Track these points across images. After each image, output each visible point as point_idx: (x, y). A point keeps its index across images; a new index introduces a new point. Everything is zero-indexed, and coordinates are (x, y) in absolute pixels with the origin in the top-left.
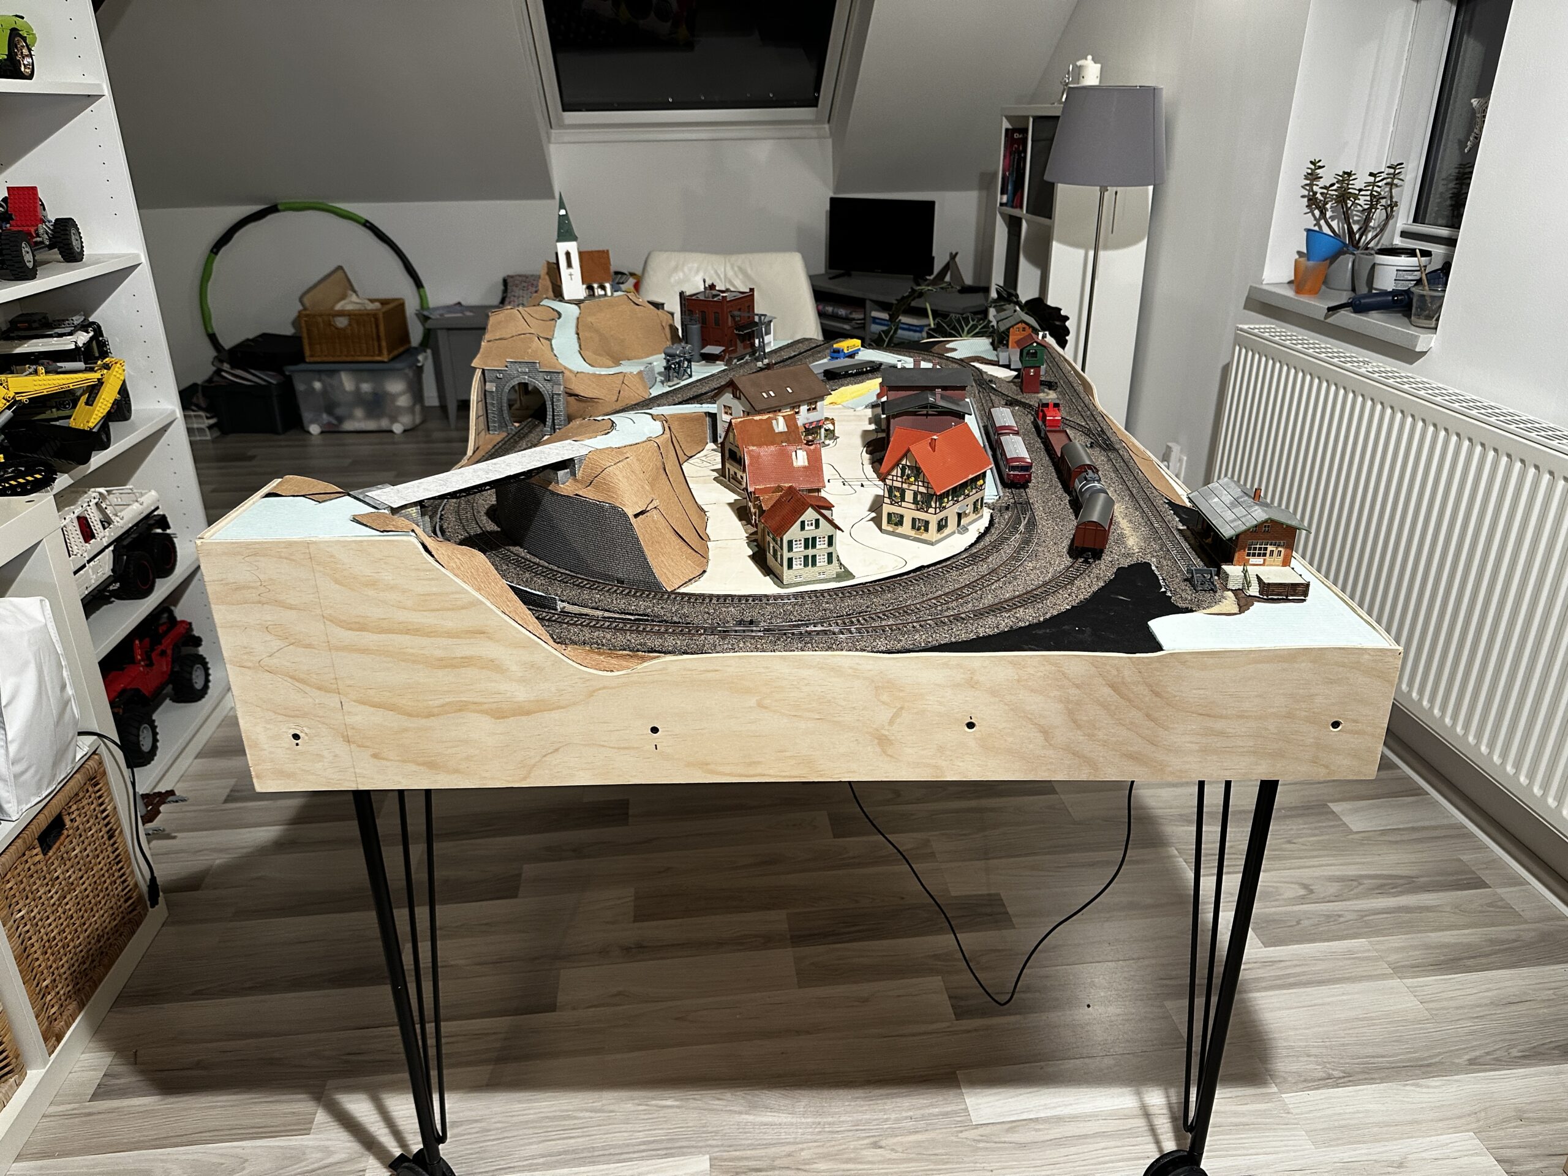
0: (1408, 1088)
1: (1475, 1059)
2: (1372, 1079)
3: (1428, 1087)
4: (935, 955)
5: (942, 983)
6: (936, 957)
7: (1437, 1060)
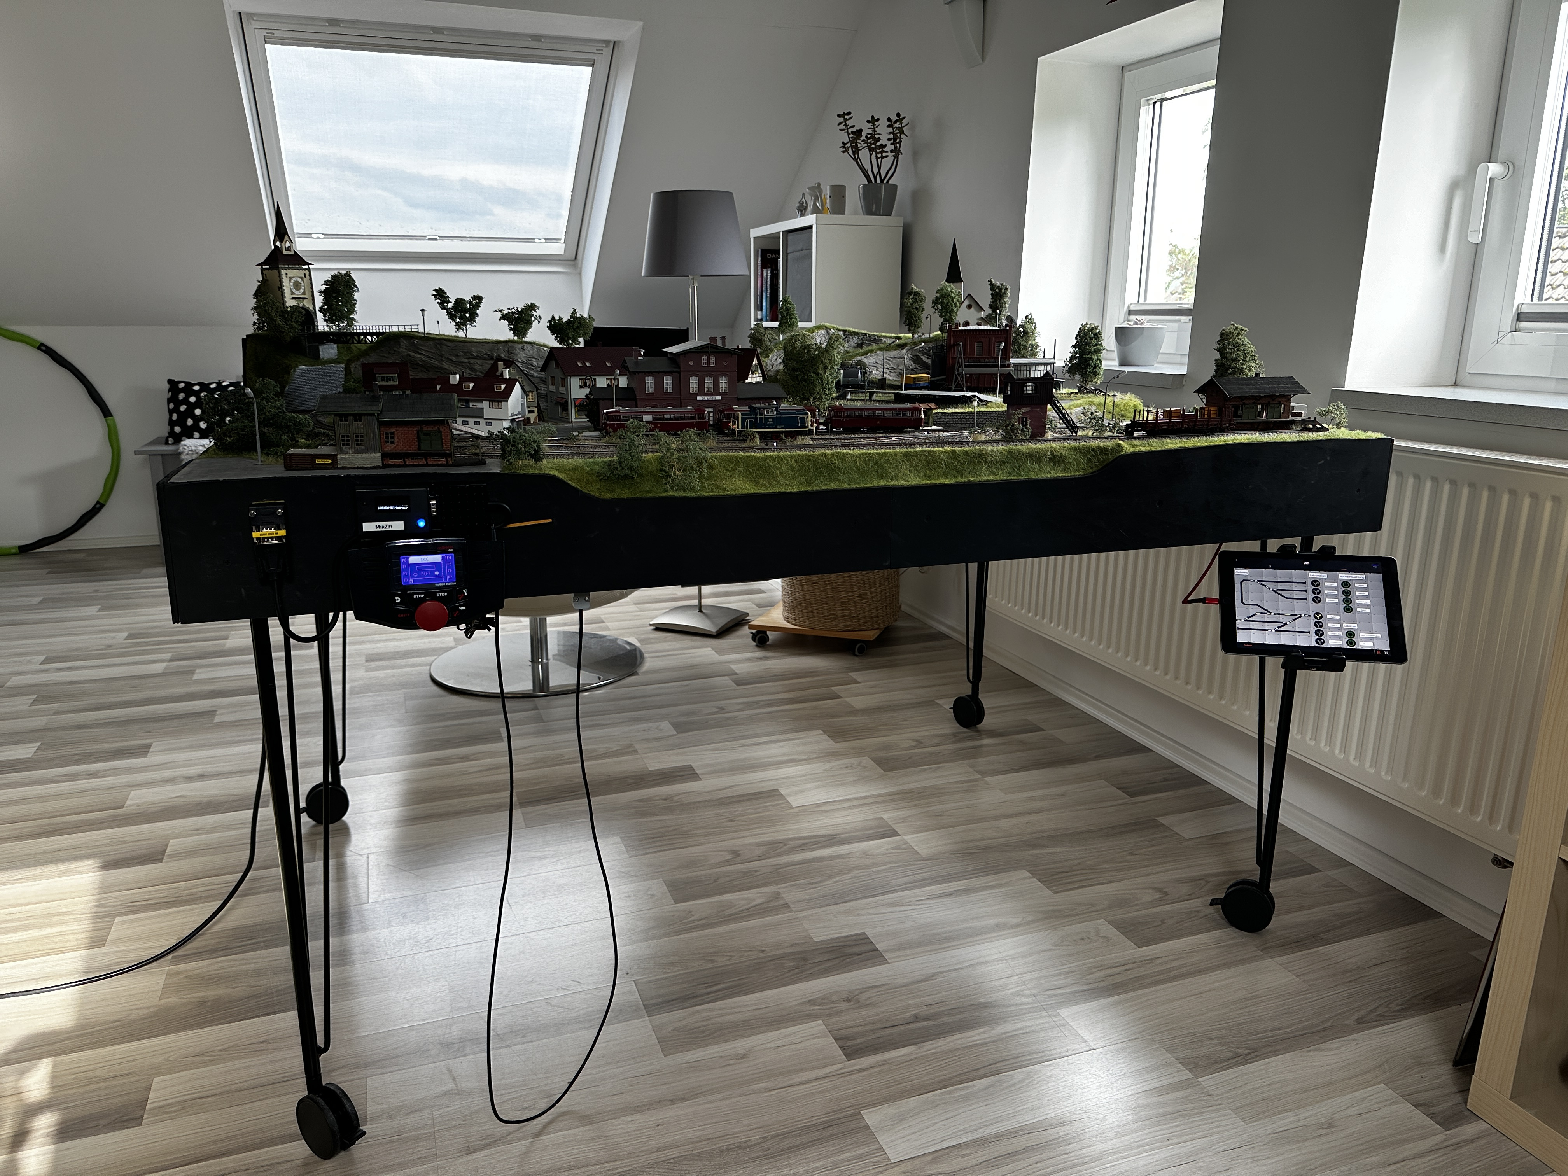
0: (1311, 1053)
1: (1362, 1018)
2: (1277, 1050)
3: (1331, 1050)
4: (810, 1001)
5: (824, 1027)
6: (812, 1002)
7: (1329, 1024)
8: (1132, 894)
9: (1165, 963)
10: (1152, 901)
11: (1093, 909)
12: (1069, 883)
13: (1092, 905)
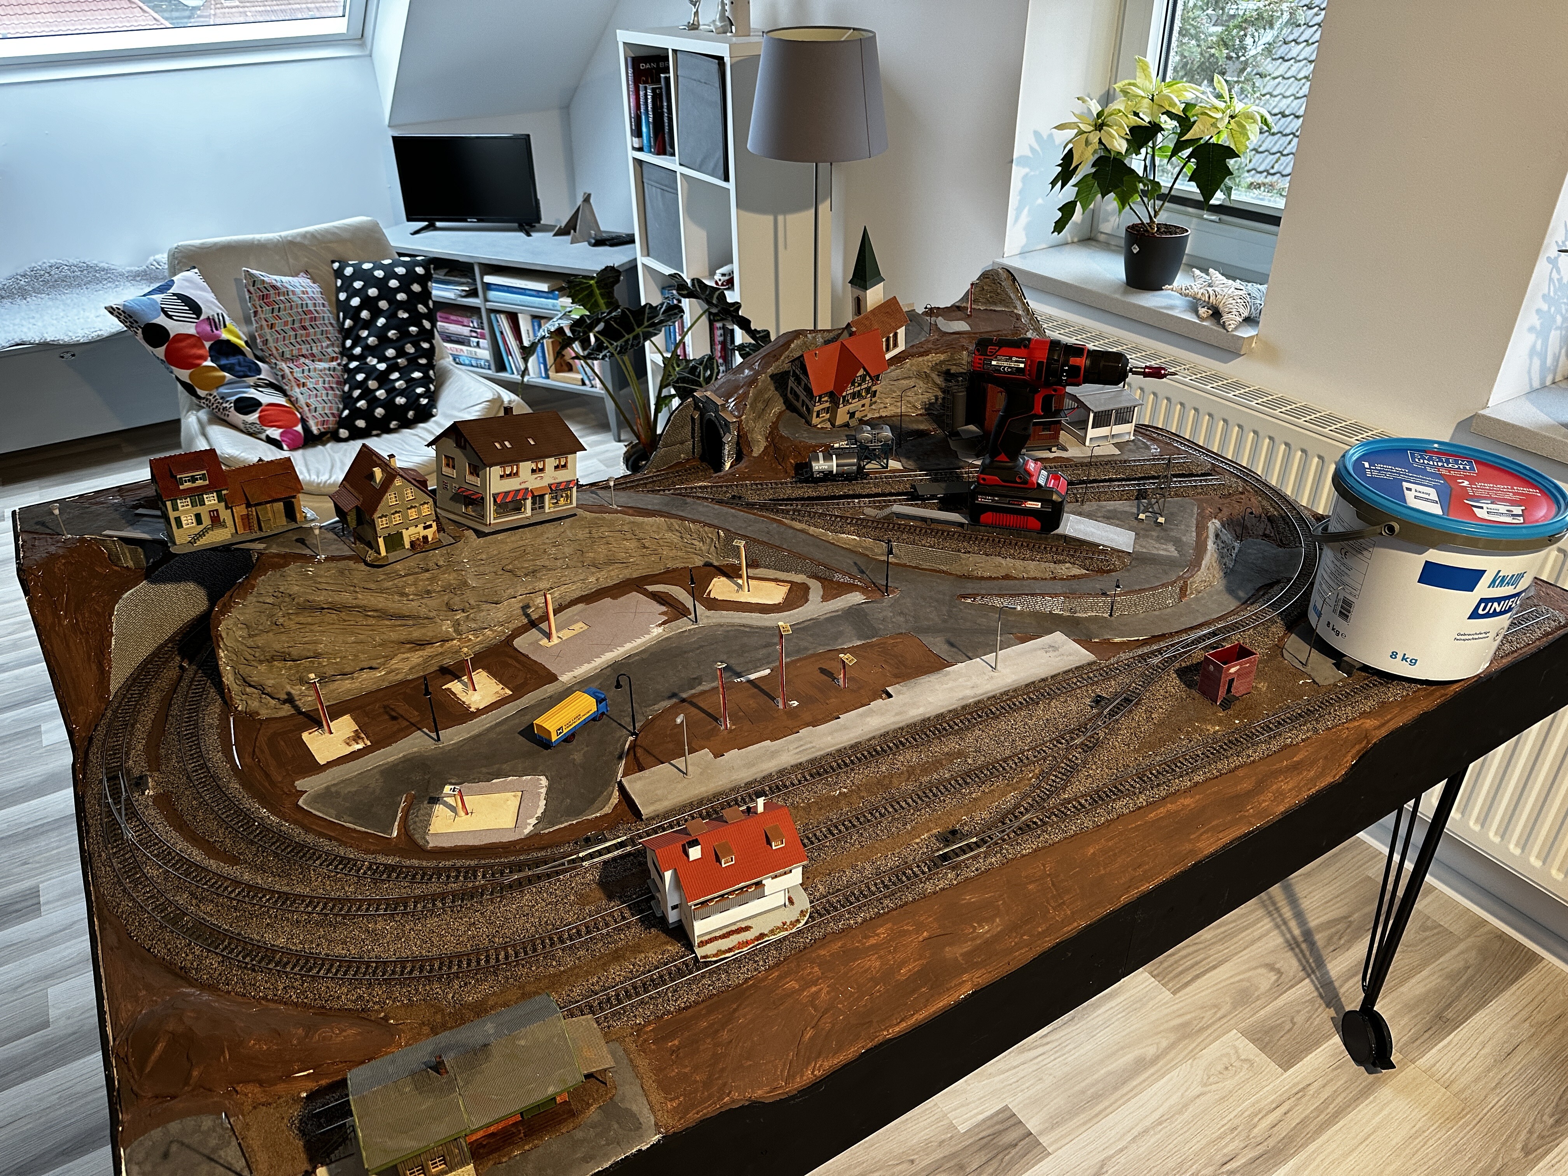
1: (1526, 1146)
8: (1248, 980)
9: (1318, 1092)
10: (1271, 989)
11: (1219, 1015)
12: (1181, 973)
13: (1215, 1006)
